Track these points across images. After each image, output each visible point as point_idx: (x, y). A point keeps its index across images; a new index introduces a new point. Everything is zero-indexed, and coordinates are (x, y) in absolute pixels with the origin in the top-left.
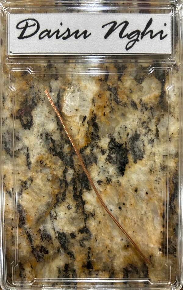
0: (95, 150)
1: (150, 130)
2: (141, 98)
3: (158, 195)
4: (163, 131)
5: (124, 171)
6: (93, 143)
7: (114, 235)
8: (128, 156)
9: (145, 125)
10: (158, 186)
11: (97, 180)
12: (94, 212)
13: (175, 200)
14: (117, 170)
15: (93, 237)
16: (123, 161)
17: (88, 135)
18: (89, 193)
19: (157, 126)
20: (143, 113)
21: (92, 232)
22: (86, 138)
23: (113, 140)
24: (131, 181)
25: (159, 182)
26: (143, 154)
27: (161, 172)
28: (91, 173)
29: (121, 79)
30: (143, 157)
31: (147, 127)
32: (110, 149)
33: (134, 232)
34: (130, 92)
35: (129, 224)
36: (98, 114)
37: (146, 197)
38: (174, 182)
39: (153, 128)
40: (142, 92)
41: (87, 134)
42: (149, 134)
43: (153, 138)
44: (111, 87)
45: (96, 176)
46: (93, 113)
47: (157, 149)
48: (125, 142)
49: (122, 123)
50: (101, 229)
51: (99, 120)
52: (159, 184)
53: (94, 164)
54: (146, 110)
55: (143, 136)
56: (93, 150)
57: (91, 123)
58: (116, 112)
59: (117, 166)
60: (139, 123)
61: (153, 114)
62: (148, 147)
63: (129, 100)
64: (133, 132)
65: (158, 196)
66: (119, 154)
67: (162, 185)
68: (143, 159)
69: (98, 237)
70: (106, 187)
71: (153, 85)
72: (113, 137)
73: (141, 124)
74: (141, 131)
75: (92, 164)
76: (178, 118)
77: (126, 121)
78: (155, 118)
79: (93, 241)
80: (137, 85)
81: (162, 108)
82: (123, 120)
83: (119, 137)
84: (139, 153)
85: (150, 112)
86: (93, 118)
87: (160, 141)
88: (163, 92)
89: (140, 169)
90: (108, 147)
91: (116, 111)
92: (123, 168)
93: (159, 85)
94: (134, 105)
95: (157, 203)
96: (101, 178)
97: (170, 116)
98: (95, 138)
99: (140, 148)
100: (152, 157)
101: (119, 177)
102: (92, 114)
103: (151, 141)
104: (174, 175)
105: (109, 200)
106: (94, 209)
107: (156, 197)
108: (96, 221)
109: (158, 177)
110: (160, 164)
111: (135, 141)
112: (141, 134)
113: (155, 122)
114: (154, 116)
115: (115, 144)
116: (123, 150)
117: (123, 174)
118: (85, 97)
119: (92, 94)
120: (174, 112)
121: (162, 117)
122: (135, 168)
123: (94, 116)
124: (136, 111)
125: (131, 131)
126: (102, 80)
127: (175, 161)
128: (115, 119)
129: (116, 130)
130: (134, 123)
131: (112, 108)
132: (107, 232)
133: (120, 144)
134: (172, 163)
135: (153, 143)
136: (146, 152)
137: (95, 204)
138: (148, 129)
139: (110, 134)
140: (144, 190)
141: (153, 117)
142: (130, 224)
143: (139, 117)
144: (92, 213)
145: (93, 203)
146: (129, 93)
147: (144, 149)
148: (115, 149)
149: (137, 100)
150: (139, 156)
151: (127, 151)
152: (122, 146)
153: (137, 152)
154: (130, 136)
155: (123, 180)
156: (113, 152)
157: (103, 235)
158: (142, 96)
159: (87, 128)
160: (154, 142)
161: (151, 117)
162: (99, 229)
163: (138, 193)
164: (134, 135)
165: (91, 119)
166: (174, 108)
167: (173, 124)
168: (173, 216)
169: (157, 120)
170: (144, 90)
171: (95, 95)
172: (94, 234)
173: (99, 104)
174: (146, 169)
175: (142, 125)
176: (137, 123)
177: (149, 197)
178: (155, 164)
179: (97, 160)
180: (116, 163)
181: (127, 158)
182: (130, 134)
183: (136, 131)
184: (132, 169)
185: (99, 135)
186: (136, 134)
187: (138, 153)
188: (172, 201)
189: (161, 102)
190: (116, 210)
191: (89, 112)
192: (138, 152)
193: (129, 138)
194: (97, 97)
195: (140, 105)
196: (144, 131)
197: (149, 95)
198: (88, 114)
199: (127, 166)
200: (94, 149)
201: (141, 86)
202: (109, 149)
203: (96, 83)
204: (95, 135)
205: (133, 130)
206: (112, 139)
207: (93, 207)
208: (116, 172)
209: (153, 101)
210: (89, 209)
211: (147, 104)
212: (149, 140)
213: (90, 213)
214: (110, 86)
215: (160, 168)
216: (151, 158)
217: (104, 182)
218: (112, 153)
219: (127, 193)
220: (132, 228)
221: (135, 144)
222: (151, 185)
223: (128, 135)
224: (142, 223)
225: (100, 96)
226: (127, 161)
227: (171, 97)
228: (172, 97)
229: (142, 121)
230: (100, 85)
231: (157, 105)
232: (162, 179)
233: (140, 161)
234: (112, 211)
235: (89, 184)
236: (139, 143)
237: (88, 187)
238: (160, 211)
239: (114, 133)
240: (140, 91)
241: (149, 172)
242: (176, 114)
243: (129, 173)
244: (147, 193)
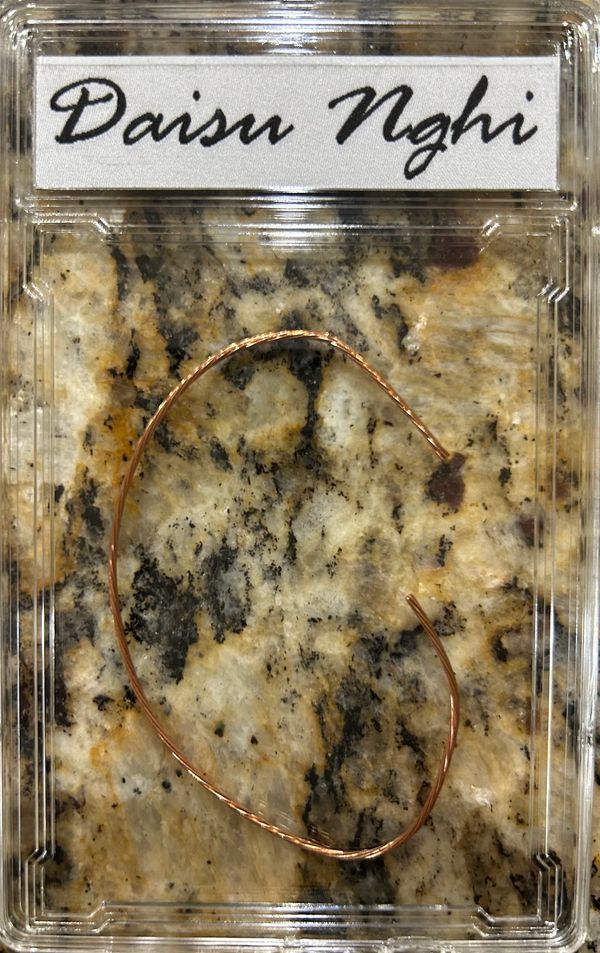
0: (91, 597)
1: (268, 536)
2: (241, 433)
3: (288, 747)
4: (309, 539)
5: (181, 668)
6: (84, 572)
7: (146, 869)
8: (196, 619)
9: (254, 519)
10: (290, 717)
11: (92, 695)
12: (83, 793)
13: (344, 766)
14: (160, 665)
15: (77, 875)
16: (180, 635)
17: (68, 546)
18: (66, 735)
19: (290, 524)
20: (250, 483)
21: (75, 858)
22: (63, 555)
23: (151, 566)
24: (205, 701)
25: (293, 705)
26: (246, 614)
27: (300, 674)
28: (74, 672)
29: (178, 371)
30: (244, 624)
31: (261, 527)
32: (140, 594)
33: (209, 862)
34: (208, 414)
35: (196, 836)
36: (101, 480)
37: (252, 753)
38: (345, 706)
39: (279, 529)
40: (245, 414)
41: (64, 543)
42: (266, 549)
43: (278, 564)
44: (145, 397)
45: (90, 680)
46: (85, 476)
47: (290, 599)
48: (189, 572)
49: (180, 512)
50: (102, 849)
51: (106, 501)
52: (293, 711)
53: (85, 641)
54: (259, 472)
55: (248, 555)
56: (81, 595)
57: (78, 509)
58: (162, 476)
59: (159, 649)
60: (233, 514)
61: (281, 486)
62: (263, 590)
63: (204, 438)
64: (215, 539)
65: (290, 750)
66: (167, 610)
67: (305, 714)
68: (245, 629)
69: (92, 876)
70: (123, 718)
71: (283, 395)
72: (152, 554)
73: (240, 516)
74: (240, 541)
75: (78, 641)
76: (358, 502)
77: (193, 504)
78: (284, 497)
79: (77, 887)
80: (231, 392)
81: (309, 467)
82: (183, 502)
83: (168, 555)
84: (231, 610)
85: (271, 481)
86: (87, 494)
87: (300, 572)
88: (312, 419)
89: (235, 661)
90: (133, 587)
91: (160, 474)
92: (181, 657)
93: (302, 395)
94: (220, 455)
95: (285, 773)
96: (108, 689)
97: (333, 495)
98: (90, 557)
99: (237, 595)
100: (274, 623)
101: (167, 685)
102: (82, 479)
103: (274, 572)
104: (342, 684)
105: (133, 760)
106: (82, 787)
107: (283, 752)
108: (89, 823)
109: (293, 688)
110: (298, 647)
111: (222, 571)
112: (241, 550)
113: (286, 511)
114: (281, 492)
115: (156, 579)
116: (180, 599)
117: (178, 677)
118: (62, 424)
119: (82, 417)
120: (347, 481)
121: (307, 495)
122: (217, 656)
123: (88, 487)
124: (227, 474)
125: (209, 538)
126: (118, 373)
127: (349, 639)
128: (160, 498)
129: (159, 533)
130: (218, 514)
131: (148, 461)
132: (122, 860)
133: (171, 579)
134: (337, 644)
135: (278, 578)
136: (254, 607)
137: (86, 771)
138: (261, 532)
139: (141, 546)
140: (246, 729)
141: (280, 495)
142: (198, 836)
143: (237, 492)
144: (76, 798)
145: (80, 768)
146: (204, 416)
147: (250, 597)
148: (154, 595)
149: (230, 439)
150: (234, 620)
151: (196, 601)
152: (179, 587)
153: (226, 607)
154: (204, 554)
155: (178, 697)
156: (148, 606)
157: (109, 868)
158: (246, 427)
159: (67, 524)
160: (280, 574)
161: (274, 496)
162: (99, 848)
163: (225, 739)
164: (217, 552)
165: (78, 495)
166: (347, 470)
167: (344, 520)
168: (337, 816)
169: (292, 505)
170: (252, 409)
171: (93, 419)
172: (81, 864)
173: (107, 447)
174: (253, 662)
175: (243, 520)
176: (228, 511)
177: (260, 753)
178: (283, 646)
179: (96, 630)
180: (158, 640)
181: (193, 624)
182: (206, 547)
183: (224, 540)
184: (210, 662)
185: (103, 547)
186: (223, 548)
187: (228, 610)
188: (335, 769)
189: (304, 450)
190: (154, 793)
191: (74, 473)
192: (231, 606)
193: (203, 559)
194: (99, 428)
195: (237, 455)
196: (250, 539)
197: (267, 427)
198: (68, 480)
199: (193, 650)
200: (86, 594)
201: (241, 397)
202: (134, 595)
203: (97, 383)
204: (91, 548)
205: (216, 535)
206: (146, 561)
207: (78, 778)
208: (157, 672)
209: (282, 444)
210: (66, 785)
211: (262, 454)
212: (266, 569)
213: (70, 798)
214: (142, 392)
215: (298, 659)
216: (270, 626)
217: (117, 700)
218: (146, 609)
219: (190, 739)
220: (204, 850)
221: (221, 580)
222: (267, 714)
223: (198, 550)
224: (237, 835)
225: (108, 423)
226: (193, 636)
227: (338, 434)
228: (343, 435)
229: (246, 507)
230: (109, 388)
231: (293, 458)
232: (305, 696)
233: (236, 635)
234: (140, 793)
235: (66, 707)
236: (233, 578)
237: (65, 714)
238: (296, 799)
239: (155, 543)
240: (241, 411)
241: (263, 672)
242: (353, 488)
243: (198, 673)
244: (254, 741)
